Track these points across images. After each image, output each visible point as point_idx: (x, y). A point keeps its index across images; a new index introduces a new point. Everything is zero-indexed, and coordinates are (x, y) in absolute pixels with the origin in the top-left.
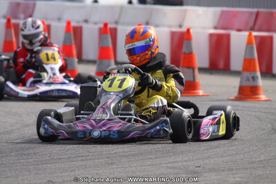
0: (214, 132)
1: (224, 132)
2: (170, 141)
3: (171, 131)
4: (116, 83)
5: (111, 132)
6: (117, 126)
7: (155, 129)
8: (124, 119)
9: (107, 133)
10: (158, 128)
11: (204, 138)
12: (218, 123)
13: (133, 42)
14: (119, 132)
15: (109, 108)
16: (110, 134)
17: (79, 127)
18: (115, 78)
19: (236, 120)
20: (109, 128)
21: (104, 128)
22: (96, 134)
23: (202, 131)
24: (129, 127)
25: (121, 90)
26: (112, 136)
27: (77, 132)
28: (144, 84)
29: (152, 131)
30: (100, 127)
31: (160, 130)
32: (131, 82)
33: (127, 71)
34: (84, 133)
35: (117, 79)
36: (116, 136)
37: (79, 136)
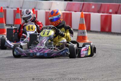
0: (86, 53)
1: (90, 54)
2: (69, 58)
3: (69, 53)
4: (46, 33)
5: (44, 54)
6: (47, 51)
7: (62, 52)
8: (49, 48)
9: (43, 54)
10: (64, 52)
11: (82, 56)
12: (88, 50)
13: (52, 16)
14: (48, 54)
15: (43, 43)
16: (44, 55)
17: (31, 51)
18: (45, 31)
19: (95, 49)
20: (43, 52)
21: (41, 52)
22: (38, 54)
23: (81, 53)
24: (52, 51)
25: (48, 36)
26: (45, 55)
27: (30, 54)
28: (57, 34)
29: (62, 53)
30: (40, 52)
31: (65, 53)
32: (52, 33)
33: (50, 28)
34: (33, 54)
35: (46, 32)
36: (46, 55)
37: (31, 55)
